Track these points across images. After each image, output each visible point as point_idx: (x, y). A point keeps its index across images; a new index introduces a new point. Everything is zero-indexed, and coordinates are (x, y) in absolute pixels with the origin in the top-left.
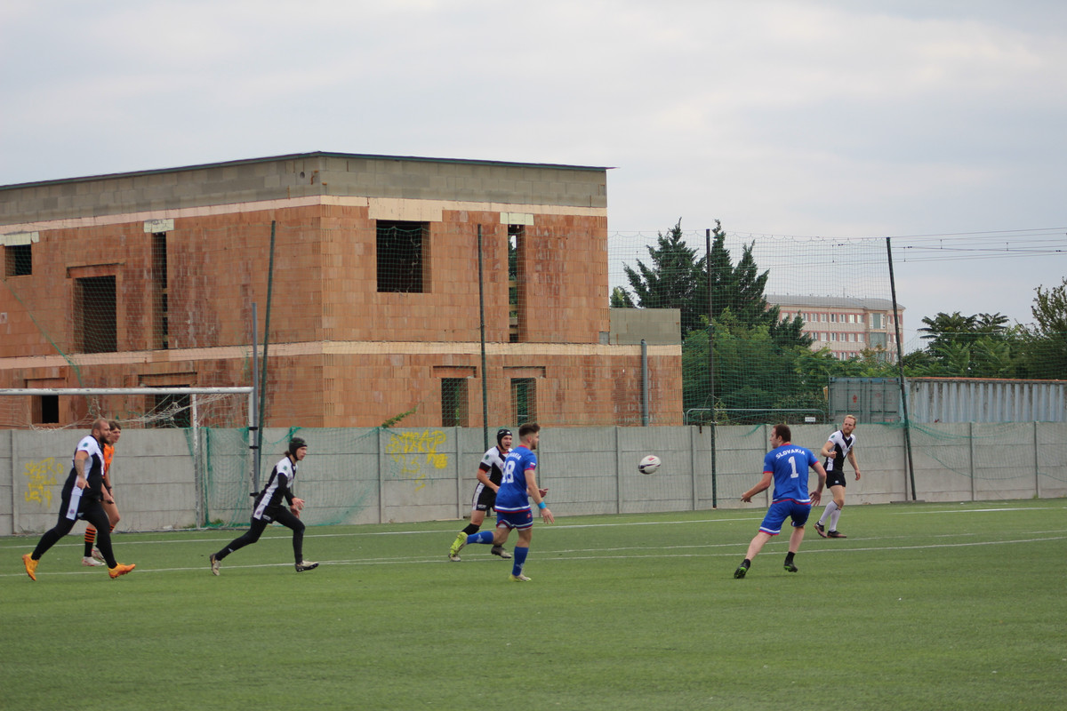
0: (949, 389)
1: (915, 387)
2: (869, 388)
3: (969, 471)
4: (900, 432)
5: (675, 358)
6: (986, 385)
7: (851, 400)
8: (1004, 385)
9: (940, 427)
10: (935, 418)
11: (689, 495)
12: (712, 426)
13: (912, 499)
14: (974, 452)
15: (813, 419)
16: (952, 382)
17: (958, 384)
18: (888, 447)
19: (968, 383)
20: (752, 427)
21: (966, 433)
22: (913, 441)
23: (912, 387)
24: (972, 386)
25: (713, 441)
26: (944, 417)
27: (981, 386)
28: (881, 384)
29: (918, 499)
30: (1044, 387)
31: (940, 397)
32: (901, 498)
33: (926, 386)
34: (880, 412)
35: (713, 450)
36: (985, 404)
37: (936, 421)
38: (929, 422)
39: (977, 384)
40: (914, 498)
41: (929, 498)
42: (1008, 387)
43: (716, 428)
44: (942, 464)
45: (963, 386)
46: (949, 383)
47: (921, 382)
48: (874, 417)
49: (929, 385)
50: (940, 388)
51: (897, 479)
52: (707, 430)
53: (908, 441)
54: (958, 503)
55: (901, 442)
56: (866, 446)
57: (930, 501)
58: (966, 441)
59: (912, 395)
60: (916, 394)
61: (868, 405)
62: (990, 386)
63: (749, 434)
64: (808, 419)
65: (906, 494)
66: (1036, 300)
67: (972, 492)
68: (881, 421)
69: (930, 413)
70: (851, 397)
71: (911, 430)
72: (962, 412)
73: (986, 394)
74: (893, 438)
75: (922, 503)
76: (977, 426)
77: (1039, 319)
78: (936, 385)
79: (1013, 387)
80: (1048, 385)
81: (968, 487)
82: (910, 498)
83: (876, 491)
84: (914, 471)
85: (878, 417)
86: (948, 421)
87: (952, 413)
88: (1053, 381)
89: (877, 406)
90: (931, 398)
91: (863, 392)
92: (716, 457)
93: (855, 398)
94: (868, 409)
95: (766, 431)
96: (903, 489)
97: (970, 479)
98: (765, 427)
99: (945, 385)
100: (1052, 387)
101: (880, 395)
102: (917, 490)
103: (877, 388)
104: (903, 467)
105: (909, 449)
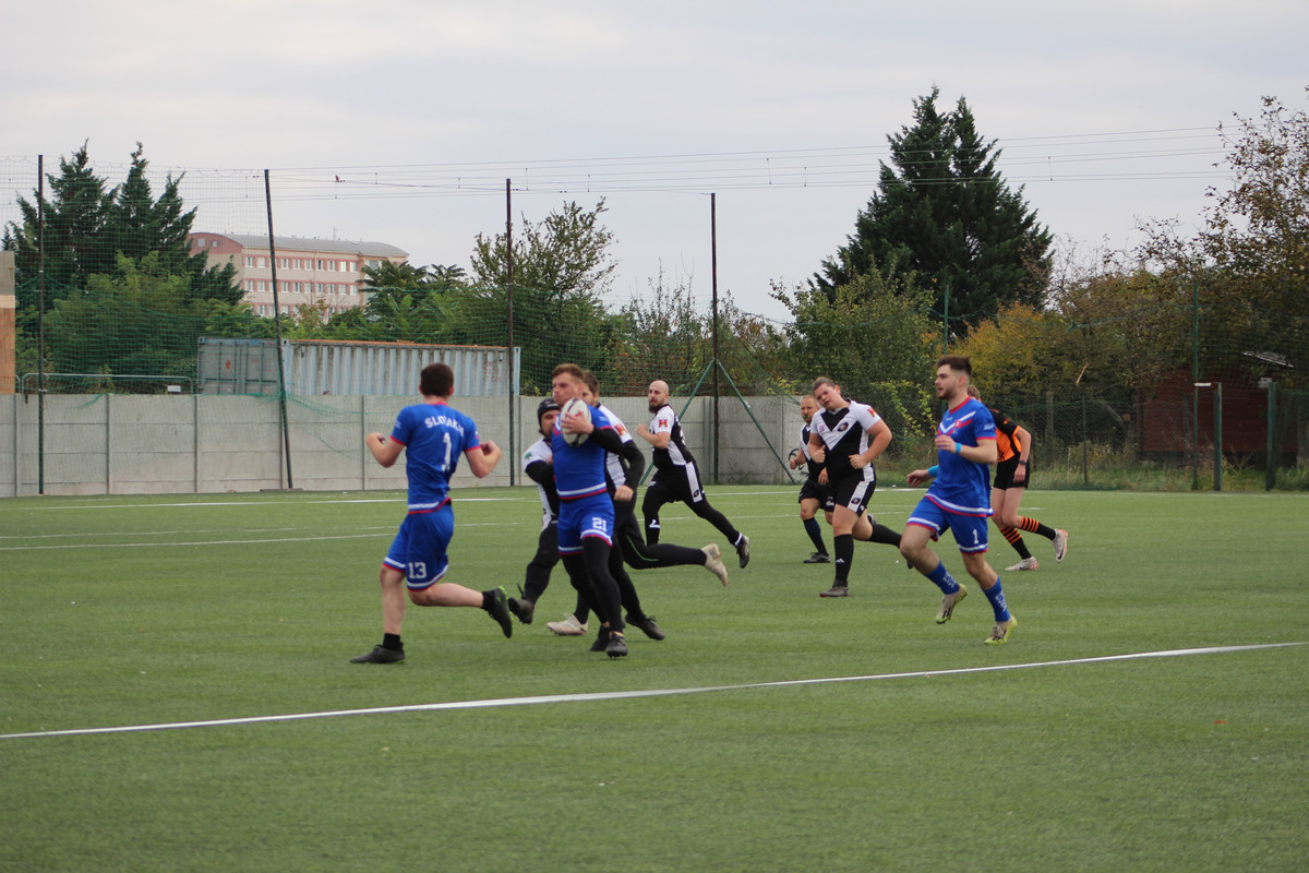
0: (341, 354)
1: (299, 352)
2: (244, 352)
3: (360, 453)
4: (276, 406)
5: (7, 311)
6: (387, 350)
7: (224, 366)
8: (409, 351)
9: (326, 400)
10: (323, 389)
11: (10, 478)
12: (41, 395)
13: (288, 487)
14: (366, 430)
15: (177, 388)
16: (344, 345)
17: (353, 348)
18: (260, 424)
19: (365, 348)
20: (90, 397)
21: (356, 407)
22: (291, 416)
23: (295, 350)
24: (371, 351)
25: (41, 412)
26: (334, 387)
27: (381, 352)
28: (257, 347)
29: (295, 486)
30: (458, 354)
31: (330, 364)
32: (275, 486)
33: (313, 350)
34: (257, 381)
35: (41, 425)
36: (386, 373)
37: (325, 393)
38: (316, 393)
39: (376, 349)
40: (290, 486)
41: (310, 486)
42: (415, 353)
43: (47, 398)
44: (326, 445)
45: (358, 352)
46: (341, 347)
47: (306, 345)
48: (249, 387)
49: (318, 350)
50: (331, 353)
51: (271, 463)
52: (34, 399)
53: (285, 417)
54: (341, 492)
55: (276, 418)
56: (232, 421)
57: (310, 489)
58: (356, 418)
59: (295, 361)
60: (301, 360)
61: (243, 372)
62: (393, 352)
63: (87, 404)
64: (171, 388)
65: (281, 481)
66: (477, 250)
67: (363, 479)
68: (258, 392)
69: (317, 382)
70: (224, 362)
71: (289, 405)
72: (356, 383)
73: (386, 361)
74: (266, 413)
75: (300, 491)
76: (371, 400)
77: (480, 273)
78: (325, 351)
79: (420, 354)
80: (464, 352)
81: (358, 473)
82: (286, 486)
83: (244, 476)
84: (291, 454)
85: (255, 387)
86: (339, 393)
87: (345, 384)
88: (470, 347)
89: (254, 374)
90: (319, 364)
91: (238, 358)
92: (45, 432)
93: (228, 364)
94: (243, 377)
95: (108, 402)
96: (277, 475)
97: (360, 463)
98: (108, 397)
99: (336, 350)
100: (469, 354)
101: (257, 360)
102: (294, 476)
103: (254, 352)
104: (277, 448)
105: (285, 426)
